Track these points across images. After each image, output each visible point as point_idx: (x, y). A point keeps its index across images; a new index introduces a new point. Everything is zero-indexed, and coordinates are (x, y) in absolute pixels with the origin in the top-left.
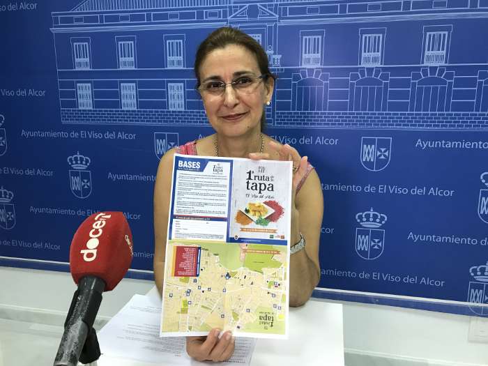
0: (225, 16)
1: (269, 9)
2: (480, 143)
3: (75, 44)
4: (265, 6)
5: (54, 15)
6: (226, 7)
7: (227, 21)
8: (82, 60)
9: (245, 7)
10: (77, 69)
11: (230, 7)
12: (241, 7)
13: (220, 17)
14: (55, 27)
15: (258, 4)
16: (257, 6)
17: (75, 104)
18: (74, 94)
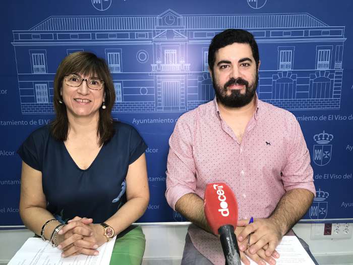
0: (150, 36)
1: (182, 33)
2: (313, 117)
3: (33, 54)
4: (178, 31)
5: (14, 32)
6: (151, 31)
7: (152, 40)
8: (39, 66)
9: (164, 31)
10: (34, 73)
11: (154, 31)
12: (162, 31)
13: (147, 37)
14: (15, 41)
15: (173, 29)
16: (172, 31)
17: (33, 100)
18: (32, 92)
